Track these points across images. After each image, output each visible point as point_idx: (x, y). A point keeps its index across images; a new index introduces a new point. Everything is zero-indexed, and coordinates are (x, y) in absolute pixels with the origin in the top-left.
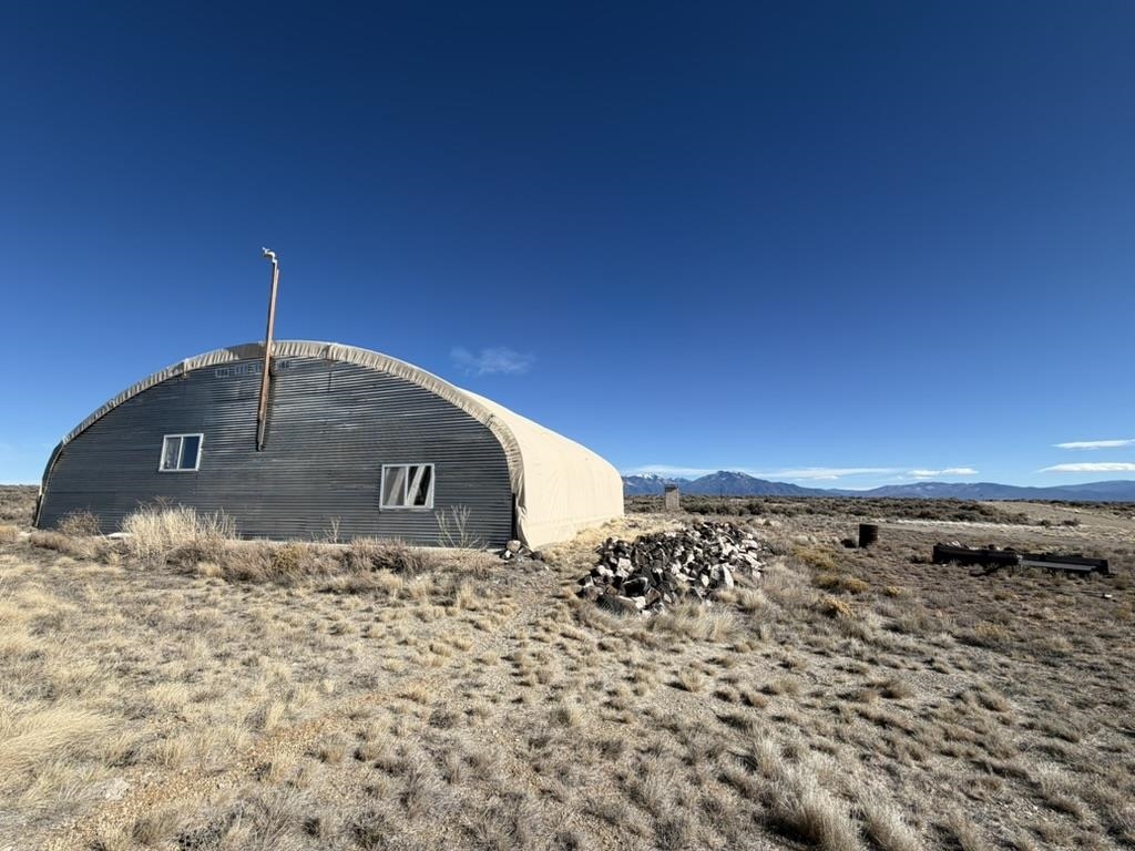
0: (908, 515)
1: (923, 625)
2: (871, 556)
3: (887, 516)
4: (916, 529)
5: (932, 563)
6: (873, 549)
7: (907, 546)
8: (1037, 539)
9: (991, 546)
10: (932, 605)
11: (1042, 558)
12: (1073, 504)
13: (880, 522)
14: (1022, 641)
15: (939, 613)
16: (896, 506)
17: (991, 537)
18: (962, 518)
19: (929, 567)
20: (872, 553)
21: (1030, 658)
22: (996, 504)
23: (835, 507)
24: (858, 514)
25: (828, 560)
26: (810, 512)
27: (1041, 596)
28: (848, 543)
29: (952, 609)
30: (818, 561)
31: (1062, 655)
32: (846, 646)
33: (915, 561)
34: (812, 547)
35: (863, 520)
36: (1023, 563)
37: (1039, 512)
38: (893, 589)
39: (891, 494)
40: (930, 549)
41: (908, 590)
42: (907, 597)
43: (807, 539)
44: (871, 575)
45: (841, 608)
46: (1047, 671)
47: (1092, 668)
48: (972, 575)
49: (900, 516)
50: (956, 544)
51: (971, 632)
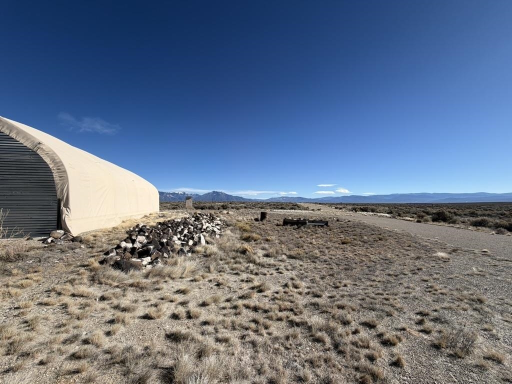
0: (277, 208)
1: (277, 253)
2: (263, 224)
3: (271, 209)
4: (279, 213)
5: (282, 226)
6: (264, 222)
7: (275, 220)
8: (311, 215)
9: (300, 218)
10: (281, 243)
11: (313, 222)
12: (320, 204)
13: (268, 211)
14: (307, 254)
15: (283, 246)
16: (274, 205)
17: (300, 215)
18: (292, 209)
19: (281, 227)
20: (264, 223)
21: (309, 261)
22: (301, 204)
23: (255, 206)
24: (262, 208)
25: (248, 227)
26: (246, 208)
27: (312, 235)
28: (256, 220)
29: (287, 243)
30: (244, 228)
31: (317, 258)
32: (247, 268)
33: (278, 225)
34: (243, 222)
35: (263, 210)
36: (308, 224)
37: (312, 206)
38: (269, 238)
39: (273, 201)
40: (282, 220)
41: (274, 238)
42: (273, 241)
43: (242, 219)
44: (263, 233)
45: (249, 249)
46: (313, 265)
47: (325, 261)
48: (294, 229)
49: (275, 208)
50: (290, 218)
51: (292, 253)
